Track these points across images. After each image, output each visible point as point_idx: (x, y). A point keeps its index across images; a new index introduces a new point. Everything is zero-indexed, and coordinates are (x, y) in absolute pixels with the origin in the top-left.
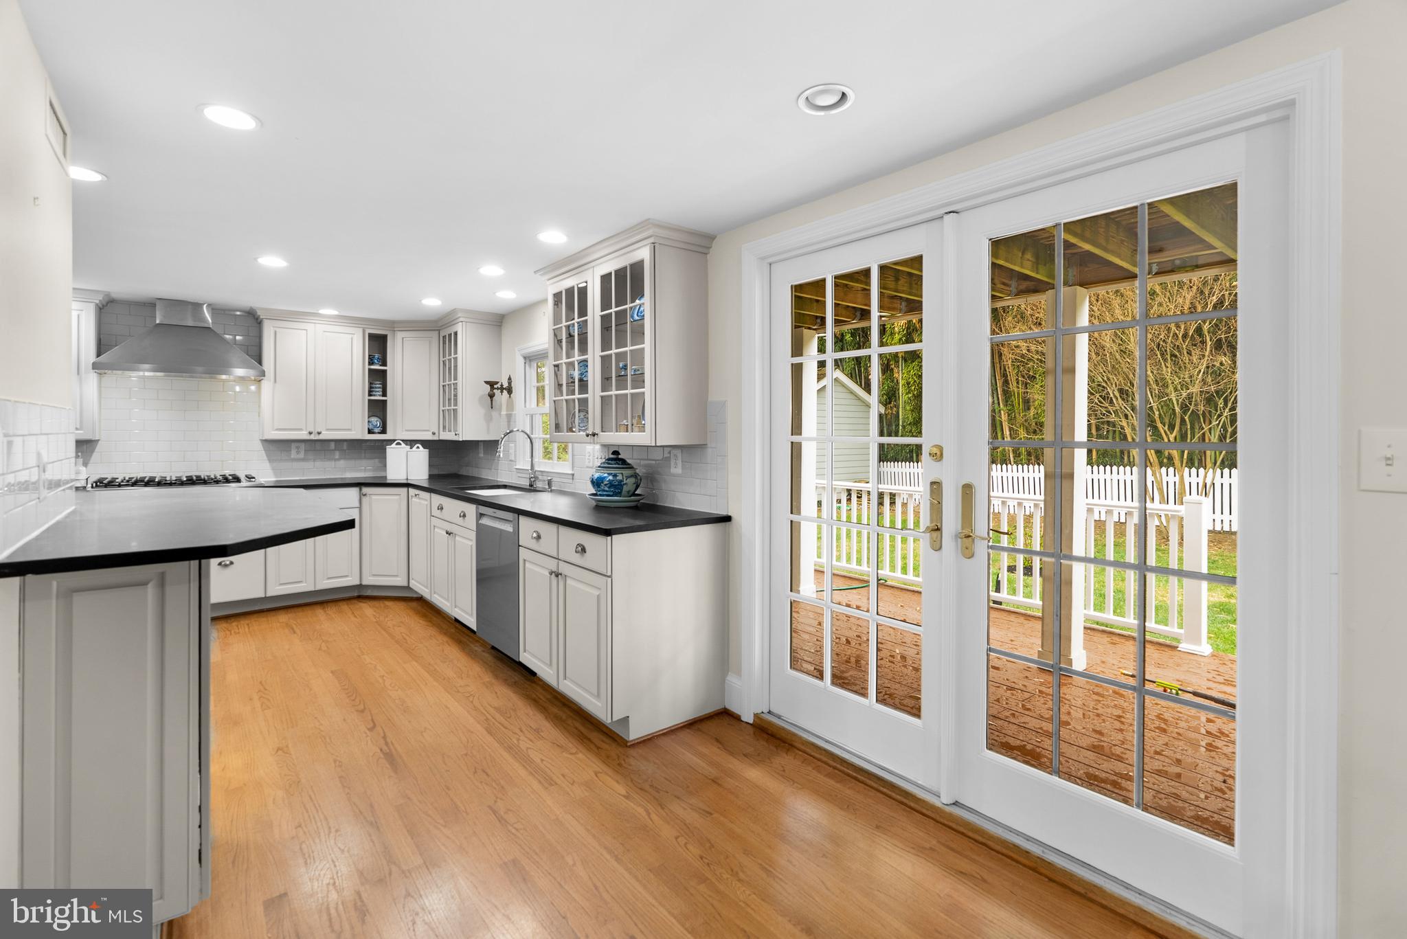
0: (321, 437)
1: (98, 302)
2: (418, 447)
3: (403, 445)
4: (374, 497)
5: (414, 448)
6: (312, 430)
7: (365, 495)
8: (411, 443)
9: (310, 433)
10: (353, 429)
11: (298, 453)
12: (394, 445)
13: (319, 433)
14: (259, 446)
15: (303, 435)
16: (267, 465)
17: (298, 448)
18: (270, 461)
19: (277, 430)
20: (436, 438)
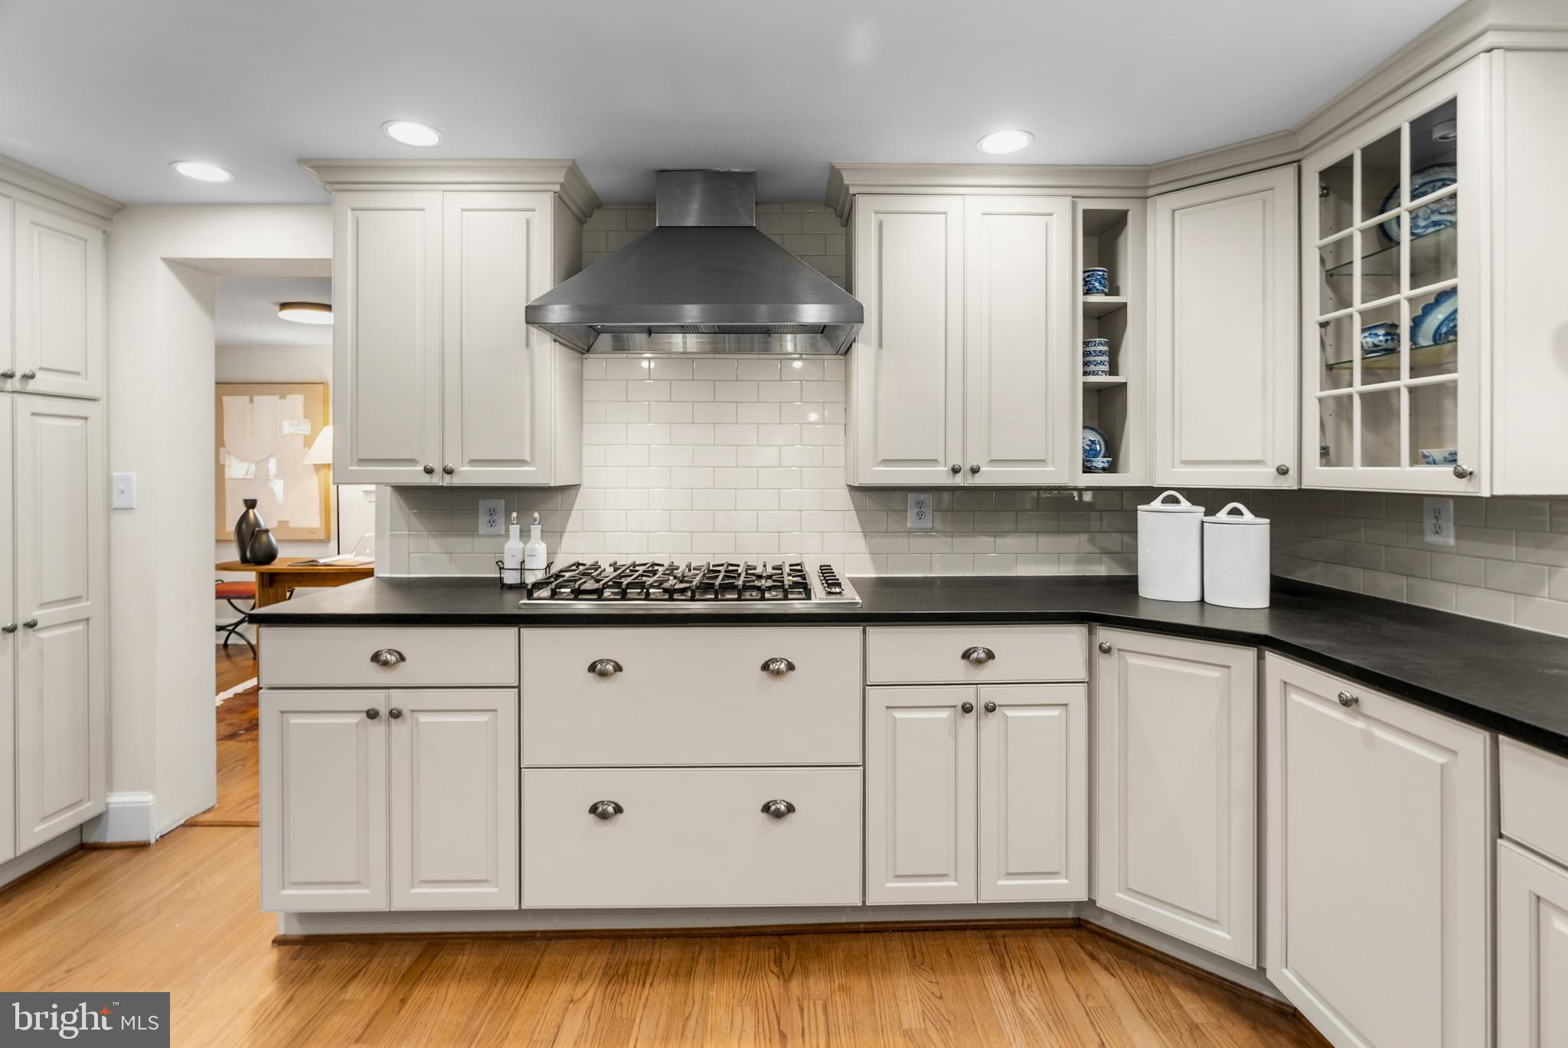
0: (978, 480)
1: (557, 188)
2: (1235, 512)
3: (1185, 504)
4: (1133, 660)
5: (1222, 515)
6: (958, 462)
7: (1107, 651)
8: (1210, 500)
9: (955, 471)
10: (1049, 461)
11: (920, 515)
12: (1157, 504)
13: (975, 471)
14: (845, 499)
15: (937, 475)
16: (859, 542)
17: (920, 504)
18: (865, 534)
19: (886, 462)
20: (1288, 483)
